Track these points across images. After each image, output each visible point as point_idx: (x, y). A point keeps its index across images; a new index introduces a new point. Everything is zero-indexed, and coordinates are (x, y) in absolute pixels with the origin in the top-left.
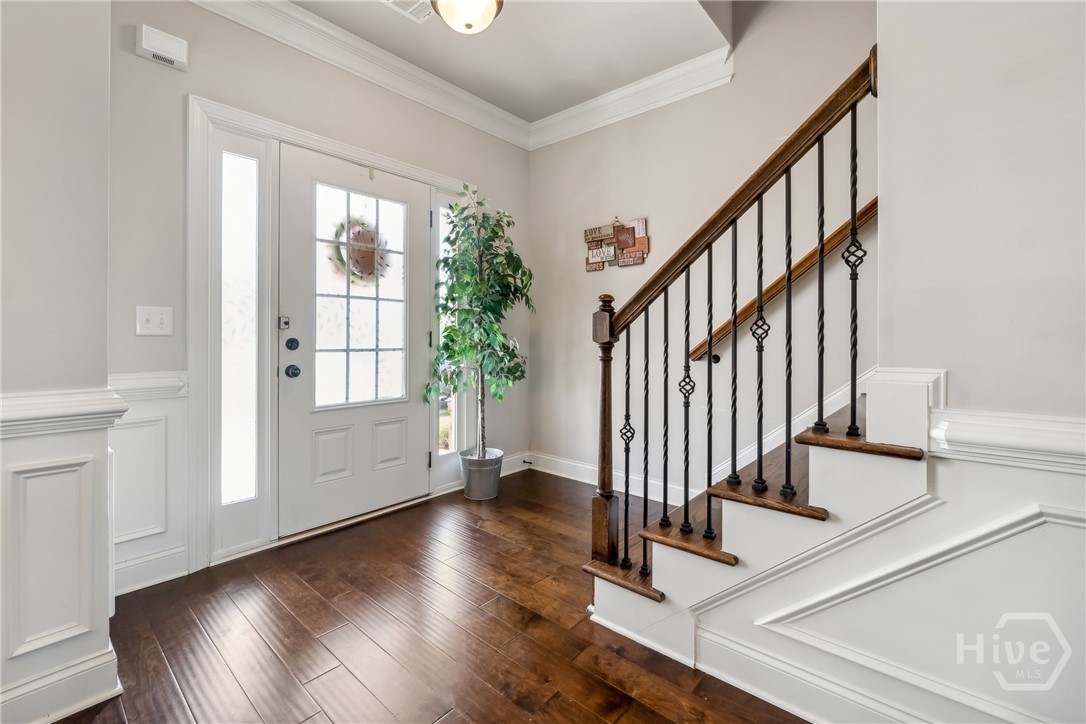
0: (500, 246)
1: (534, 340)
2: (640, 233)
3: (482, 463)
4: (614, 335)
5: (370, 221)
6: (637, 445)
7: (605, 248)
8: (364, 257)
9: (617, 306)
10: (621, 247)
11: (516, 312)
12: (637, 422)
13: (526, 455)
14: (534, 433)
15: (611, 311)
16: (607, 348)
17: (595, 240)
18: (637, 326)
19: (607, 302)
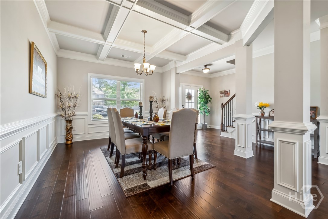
0: (207, 94)
1: (211, 108)
2: (228, 92)
3: (204, 124)
4: (223, 107)
5: (190, 92)
6: (226, 118)
7: (223, 94)
8: (190, 97)
9: (223, 104)
10: (226, 94)
11: (209, 104)
12: (226, 116)
13: (210, 126)
14: (211, 122)
15: (223, 105)
16: (222, 108)
17: (221, 93)
18: (226, 106)
19: (222, 104)
